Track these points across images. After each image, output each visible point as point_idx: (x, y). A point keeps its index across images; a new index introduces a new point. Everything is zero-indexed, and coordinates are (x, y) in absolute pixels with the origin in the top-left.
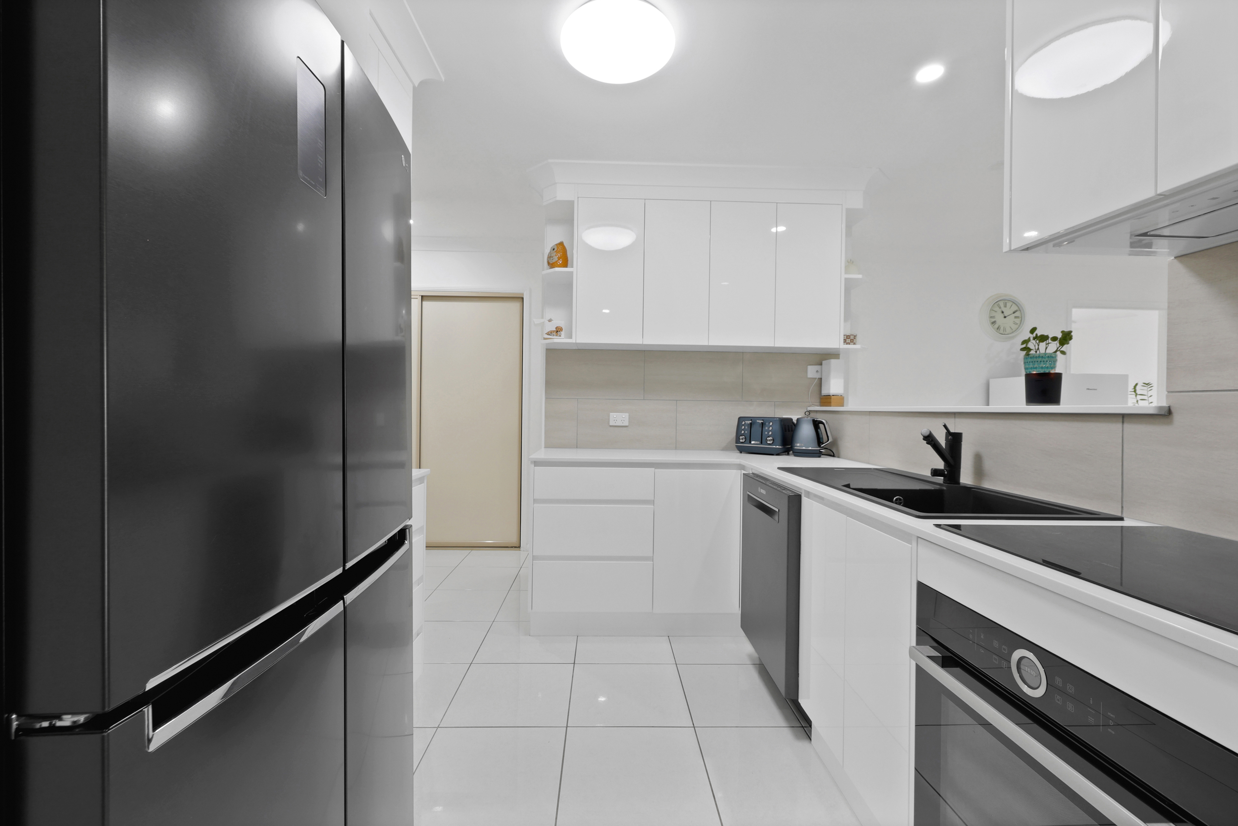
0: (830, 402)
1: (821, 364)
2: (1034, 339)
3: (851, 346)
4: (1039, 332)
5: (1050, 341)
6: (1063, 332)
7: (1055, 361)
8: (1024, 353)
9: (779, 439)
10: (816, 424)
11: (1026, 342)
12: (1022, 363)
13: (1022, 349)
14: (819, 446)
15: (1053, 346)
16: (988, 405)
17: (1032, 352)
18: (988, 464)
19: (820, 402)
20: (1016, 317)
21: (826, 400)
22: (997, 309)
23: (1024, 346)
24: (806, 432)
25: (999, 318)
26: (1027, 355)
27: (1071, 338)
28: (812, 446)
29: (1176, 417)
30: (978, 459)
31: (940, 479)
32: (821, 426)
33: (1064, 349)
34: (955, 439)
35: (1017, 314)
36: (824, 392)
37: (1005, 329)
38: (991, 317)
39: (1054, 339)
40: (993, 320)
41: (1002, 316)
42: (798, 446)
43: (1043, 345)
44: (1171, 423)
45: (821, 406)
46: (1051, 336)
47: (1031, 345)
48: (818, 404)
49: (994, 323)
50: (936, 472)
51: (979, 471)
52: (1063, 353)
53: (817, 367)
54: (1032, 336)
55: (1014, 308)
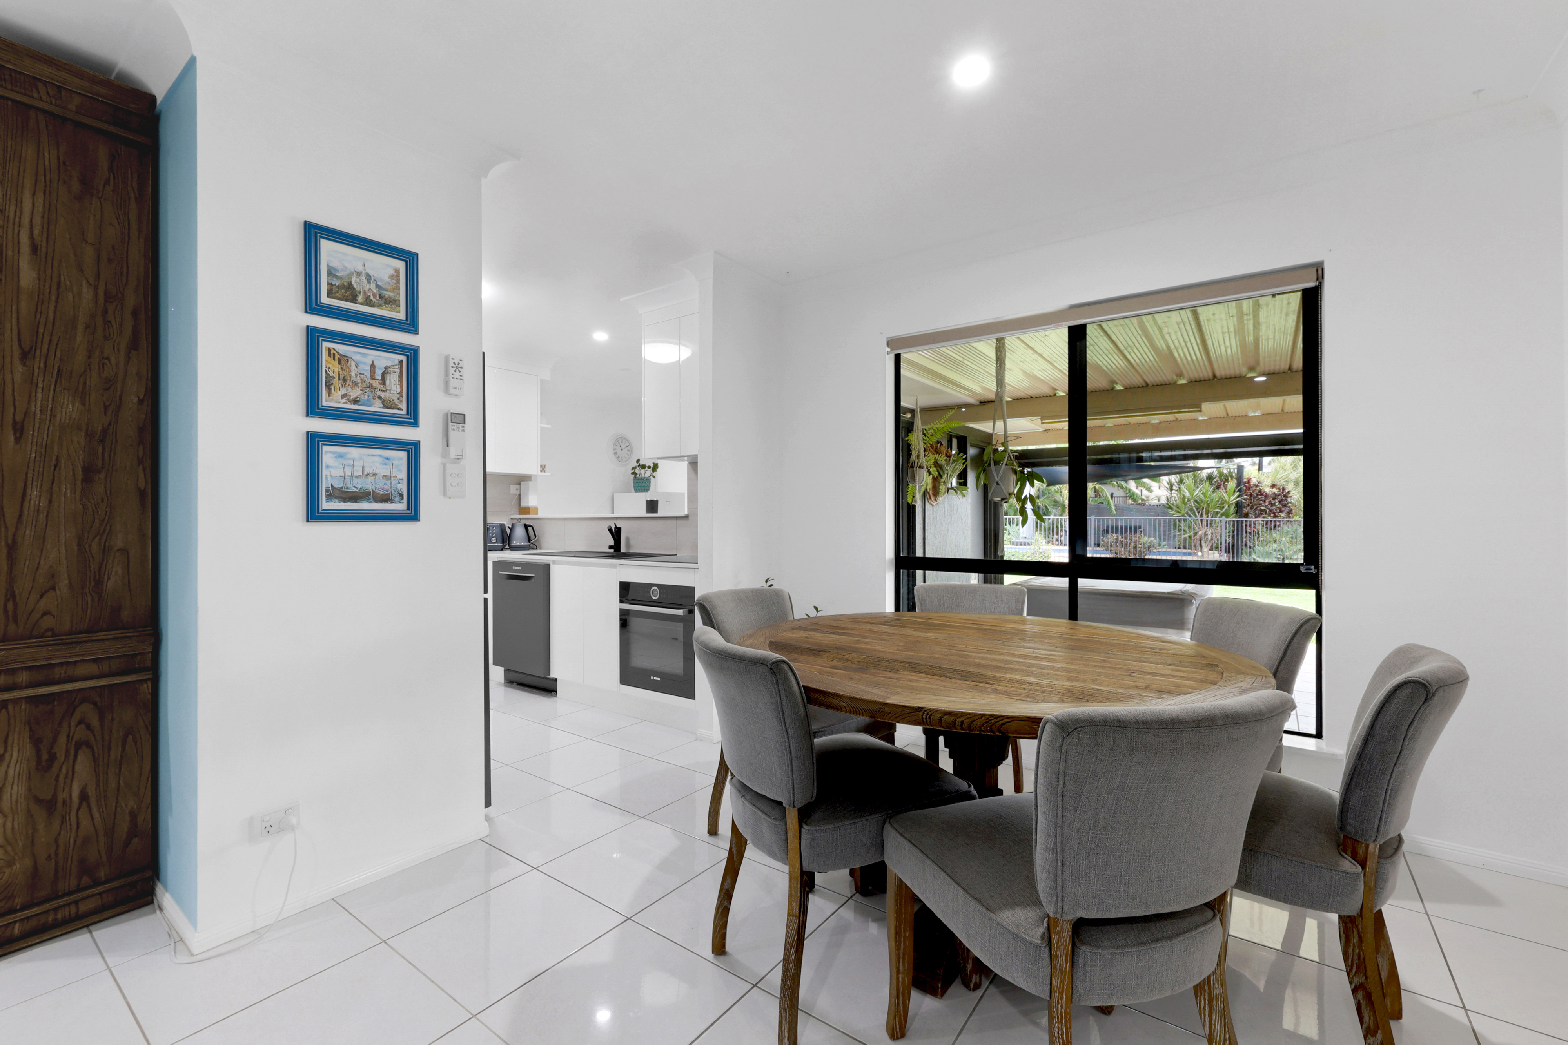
0: (529, 512)
1: (520, 484)
2: (638, 466)
3: (543, 473)
4: (641, 463)
5: (647, 469)
6: (653, 463)
7: (649, 482)
8: (633, 475)
9: (500, 539)
10: (526, 527)
11: (634, 468)
12: (632, 482)
13: (632, 473)
14: (529, 542)
15: (649, 472)
16: (613, 513)
17: (638, 476)
18: (632, 542)
19: (519, 512)
20: (628, 450)
21: (525, 510)
22: (617, 444)
23: (633, 471)
24: (520, 532)
25: (618, 450)
26: (635, 477)
27: (657, 468)
28: (524, 543)
29: (690, 517)
30: (628, 539)
31: (612, 551)
32: (530, 528)
33: (654, 474)
34: (618, 530)
35: (629, 447)
36: (523, 505)
37: (622, 459)
38: (614, 449)
39: (649, 467)
40: (615, 451)
41: (620, 449)
42: (515, 543)
43: (643, 471)
44: (688, 520)
45: (520, 514)
46: (647, 465)
47: (637, 471)
48: (518, 513)
49: (616, 453)
50: (611, 547)
51: (628, 545)
52: (654, 477)
53: (518, 486)
54: (637, 465)
55: (627, 444)
